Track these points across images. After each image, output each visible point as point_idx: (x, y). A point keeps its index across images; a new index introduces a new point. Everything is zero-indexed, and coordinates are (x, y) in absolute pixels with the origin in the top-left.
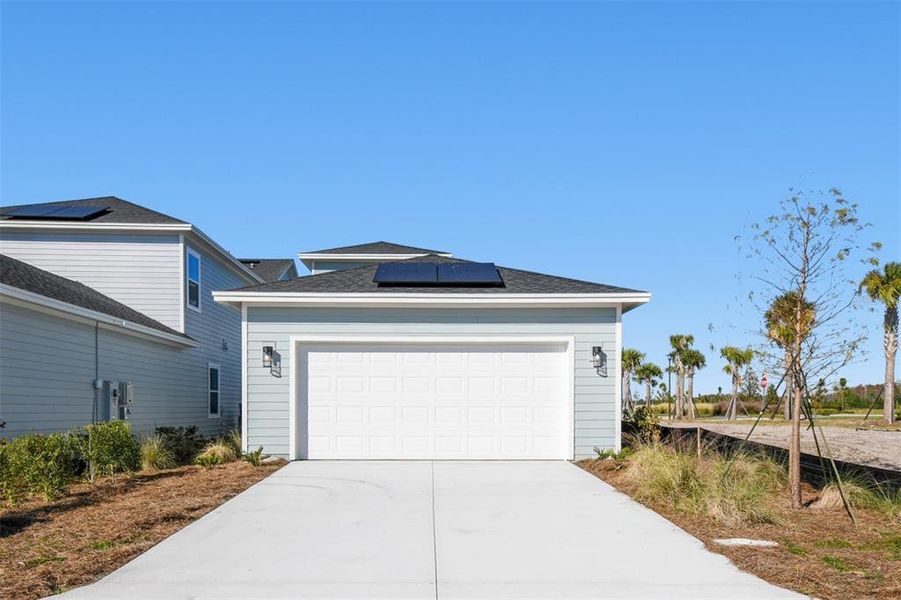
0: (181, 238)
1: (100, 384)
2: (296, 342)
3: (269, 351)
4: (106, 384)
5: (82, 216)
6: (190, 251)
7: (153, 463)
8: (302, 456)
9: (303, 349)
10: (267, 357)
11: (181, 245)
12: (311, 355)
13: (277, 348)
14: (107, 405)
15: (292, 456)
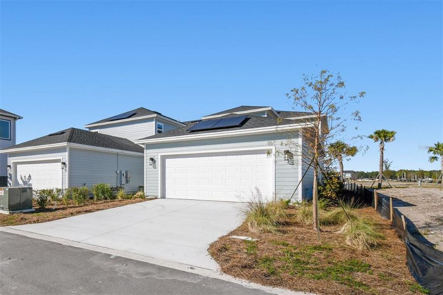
0: (154, 119)
1: (118, 172)
2: (161, 156)
3: (152, 159)
4: (121, 172)
5: (126, 117)
6: (158, 123)
7: (122, 197)
8: (163, 197)
9: (164, 158)
10: (151, 162)
11: (154, 122)
12: (167, 160)
13: (155, 158)
14: (121, 178)
15: (159, 197)
